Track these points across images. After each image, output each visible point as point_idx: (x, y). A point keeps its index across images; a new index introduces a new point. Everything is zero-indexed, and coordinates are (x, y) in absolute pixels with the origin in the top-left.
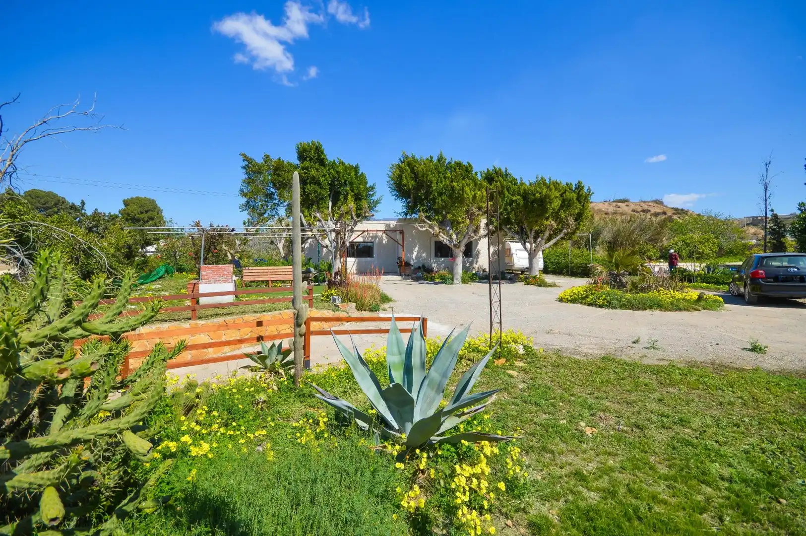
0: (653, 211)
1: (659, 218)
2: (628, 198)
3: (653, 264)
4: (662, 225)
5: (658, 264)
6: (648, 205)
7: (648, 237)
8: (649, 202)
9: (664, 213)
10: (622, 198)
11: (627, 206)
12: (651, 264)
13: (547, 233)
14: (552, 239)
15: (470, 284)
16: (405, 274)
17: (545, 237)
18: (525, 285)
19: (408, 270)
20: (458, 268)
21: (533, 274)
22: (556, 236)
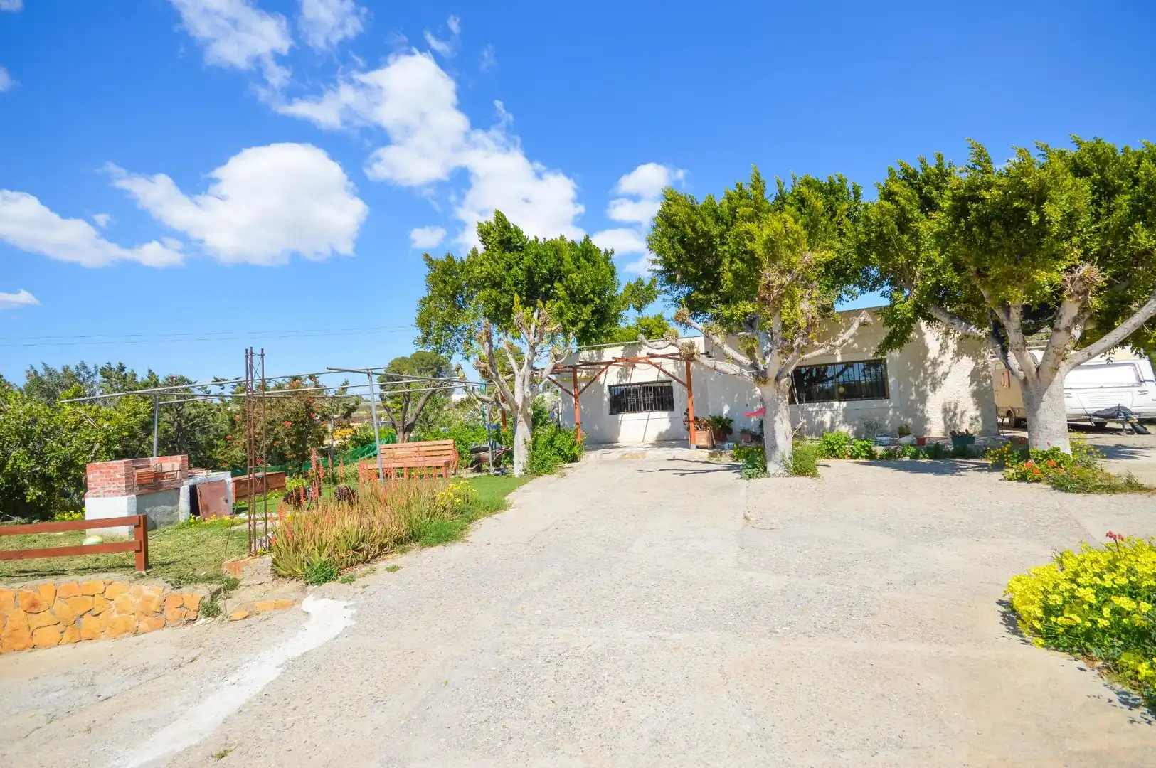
13: (1070, 309)
14: (1114, 327)
15: (814, 475)
16: (698, 447)
17: (1064, 321)
18: (1009, 480)
19: (702, 437)
20: (774, 432)
21: (1041, 444)
22: (1131, 314)
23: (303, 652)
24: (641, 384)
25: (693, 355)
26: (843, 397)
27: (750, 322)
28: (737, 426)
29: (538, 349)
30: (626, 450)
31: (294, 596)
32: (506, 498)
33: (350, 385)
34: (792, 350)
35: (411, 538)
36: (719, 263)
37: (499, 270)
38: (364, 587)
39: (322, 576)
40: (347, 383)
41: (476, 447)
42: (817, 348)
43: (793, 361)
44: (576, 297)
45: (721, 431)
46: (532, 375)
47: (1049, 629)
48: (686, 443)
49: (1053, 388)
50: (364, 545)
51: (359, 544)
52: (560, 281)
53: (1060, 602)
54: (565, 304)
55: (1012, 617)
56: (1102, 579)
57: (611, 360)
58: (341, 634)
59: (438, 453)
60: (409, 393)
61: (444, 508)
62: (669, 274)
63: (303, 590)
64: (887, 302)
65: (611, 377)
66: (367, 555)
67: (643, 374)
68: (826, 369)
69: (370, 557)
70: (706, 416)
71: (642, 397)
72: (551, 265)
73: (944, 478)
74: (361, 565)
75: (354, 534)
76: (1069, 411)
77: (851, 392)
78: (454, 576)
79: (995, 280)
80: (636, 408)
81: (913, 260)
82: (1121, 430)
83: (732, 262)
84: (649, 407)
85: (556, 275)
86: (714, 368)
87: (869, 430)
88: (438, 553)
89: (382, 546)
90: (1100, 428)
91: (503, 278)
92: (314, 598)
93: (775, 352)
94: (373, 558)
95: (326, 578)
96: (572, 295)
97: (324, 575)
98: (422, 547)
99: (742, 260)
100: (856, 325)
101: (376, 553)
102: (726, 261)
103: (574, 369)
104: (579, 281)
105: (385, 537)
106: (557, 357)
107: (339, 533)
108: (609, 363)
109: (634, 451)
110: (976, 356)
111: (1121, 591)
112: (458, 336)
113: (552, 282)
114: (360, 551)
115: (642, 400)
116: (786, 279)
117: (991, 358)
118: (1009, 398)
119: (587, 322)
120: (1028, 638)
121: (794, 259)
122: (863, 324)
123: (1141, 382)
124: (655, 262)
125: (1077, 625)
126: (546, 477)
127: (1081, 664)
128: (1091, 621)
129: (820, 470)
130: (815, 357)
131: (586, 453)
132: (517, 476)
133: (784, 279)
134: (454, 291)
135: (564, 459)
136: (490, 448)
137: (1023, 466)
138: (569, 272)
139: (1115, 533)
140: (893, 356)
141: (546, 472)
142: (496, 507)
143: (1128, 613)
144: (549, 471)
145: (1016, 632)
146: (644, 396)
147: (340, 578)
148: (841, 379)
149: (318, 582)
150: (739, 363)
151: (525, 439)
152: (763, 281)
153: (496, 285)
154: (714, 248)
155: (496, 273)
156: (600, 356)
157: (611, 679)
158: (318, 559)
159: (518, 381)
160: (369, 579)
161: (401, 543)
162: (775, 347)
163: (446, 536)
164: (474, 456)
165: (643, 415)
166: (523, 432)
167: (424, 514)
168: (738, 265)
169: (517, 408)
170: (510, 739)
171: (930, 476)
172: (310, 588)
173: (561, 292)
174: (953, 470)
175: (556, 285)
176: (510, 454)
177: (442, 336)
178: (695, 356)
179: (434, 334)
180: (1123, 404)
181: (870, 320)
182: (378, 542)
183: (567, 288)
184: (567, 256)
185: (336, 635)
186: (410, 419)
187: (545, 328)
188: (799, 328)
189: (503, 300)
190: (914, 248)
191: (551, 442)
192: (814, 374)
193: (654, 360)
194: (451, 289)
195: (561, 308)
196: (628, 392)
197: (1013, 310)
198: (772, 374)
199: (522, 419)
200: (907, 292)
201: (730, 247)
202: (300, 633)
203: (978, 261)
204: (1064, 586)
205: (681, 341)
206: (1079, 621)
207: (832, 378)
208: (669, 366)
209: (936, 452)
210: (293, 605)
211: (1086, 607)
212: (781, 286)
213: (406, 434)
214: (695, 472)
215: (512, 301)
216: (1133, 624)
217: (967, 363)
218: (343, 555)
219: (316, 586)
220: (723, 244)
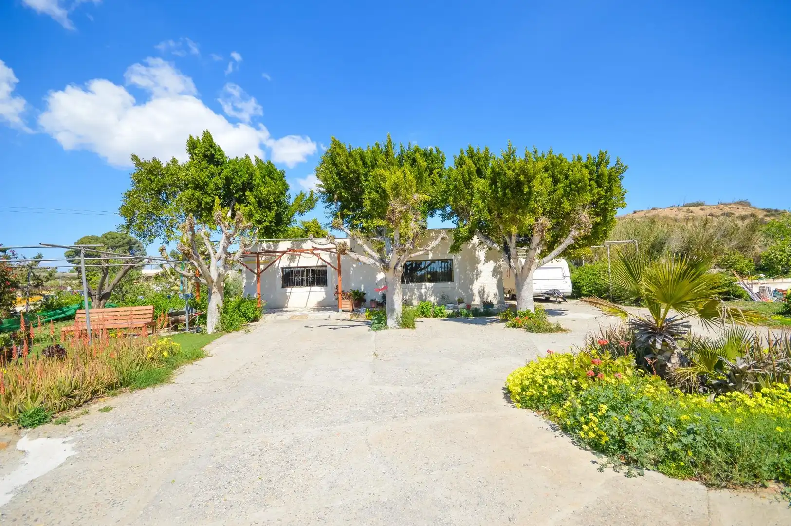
0: (737, 214)
1: (747, 222)
2: (702, 200)
3: (747, 281)
4: (752, 229)
5: (757, 281)
6: (730, 208)
7: (734, 243)
8: (730, 204)
9: (753, 215)
10: (694, 201)
11: (702, 210)
12: (745, 282)
13: (536, 239)
14: (554, 249)
15: (413, 327)
16: (343, 311)
17: (534, 245)
18: (508, 327)
19: (347, 304)
20: (392, 301)
21: (522, 309)
22: (561, 243)
23: (31, 479)
24: (305, 267)
25: (345, 250)
26: (431, 280)
27: (380, 231)
28: (368, 297)
29: (231, 239)
30: (294, 313)
31: (9, 438)
32: (204, 349)
33: (43, 258)
34: (405, 251)
35: (121, 384)
36: (362, 192)
37: (204, 176)
38: (79, 426)
39: (37, 420)
40: (40, 256)
41: (174, 311)
42: (418, 251)
43: (405, 259)
44: (263, 204)
45: (359, 299)
46: (226, 258)
47: (522, 398)
48: (335, 308)
49: (528, 279)
50: (77, 392)
51: (72, 391)
52: (251, 191)
53: (528, 384)
54: (254, 207)
55: (508, 394)
56: (544, 372)
57: (286, 250)
58: (65, 463)
59: (138, 317)
60: (107, 267)
61: (152, 359)
62: (330, 195)
63: (18, 434)
64: (455, 226)
65: (284, 262)
66: (80, 400)
67: (307, 261)
68: (420, 264)
69: (82, 401)
70: (349, 291)
71: (305, 277)
72: (244, 179)
73: (480, 327)
74: (73, 409)
75: (67, 383)
76: (535, 291)
77: (435, 277)
78: (165, 409)
79: (506, 221)
80: (301, 284)
81: (469, 203)
82: (555, 301)
83: (370, 193)
84: (311, 284)
85: (248, 186)
86: (358, 260)
87: (444, 300)
88: (148, 394)
89: (94, 392)
90: (547, 300)
91: (206, 184)
92: (29, 439)
93: (395, 251)
94: (85, 402)
95: (40, 422)
96: (260, 203)
97: (37, 419)
98: (132, 390)
99: (377, 192)
100: (439, 239)
101: (88, 398)
102: (366, 192)
103: (258, 255)
104: (266, 193)
105: (98, 384)
106: (245, 246)
107: (52, 384)
108: (284, 252)
109: (298, 313)
110: (496, 261)
111: (552, 377)
112: (160, 224)
113: (244, 190)
114: (74, 397)
115: (305, 279)
116: (403, 208)
117: (503, 262)
118: (509, 284)
119: (270, 222)
120: (514, 404)
121: (408, 197)
122: (443, 239)
123: (565, 277)
124: (320, 186)
125: (534, 395)
126: (234, 333)
127: (536, 413)
128: (540, 392)
129: (417, 324)
130: (417, 256)
131: (264, 316)
132: (209, 333)
133: (402, 208)
134: (159, 188)
135: (247, 320)
136: (187, 313)
137: (515, 319)
138: (259, 185)
139: (550, 350)
140: (457, 258)
141: (233, 330)
142: (195, 356)
143: (554, 387)
144: (236, 329)
145: (510, 402)
146: (307, 276)
147: (54, 421)
148: (429, 269)
149: (32, 425)
150: (373, 257)
151: (218, 305)
152: (390, 208)
153: (197, 187)
154: (360, 182)
155: (200, 178)
156: (276, 247)
157: (299, 458)
158: (30, 407)
159: (213, 261)
160: (82, 419)
161: (112, 389)
162: (395, 249)
163: (154, 380)
164: (172, 318)
165: (305, 289)
166: (216, 300)
167: (134, 364)
168: (374, 195)
169: (213, 282)
170: (231, 506)
171: (474, 326)
172: (24, 431)
173: (251, 199)
174: (484, 323)
175: (247, 193)
176: (204, 317)
177: (145, 223)
178: (346, 252)
179: (138, 221)
180: (558, 288)
181: (446, 236)
182: (90, 389)
183: (255, 197)
184: (258, 174)
185: (61, 463)
186: (106, 289)
187: (239, 225)
188: (409, 238)
189: (205, 200)
190: (470, 198)
191: (239, 307)
192: (414, 266)
193: (315, 252)
194: (156, 186)
195: (250, 210)
196: (295, 272)
197: (513, 237)
198: (392, 265)
199: (216, 290)
200: (465, 222)
201: (370, 183)
202: (23, 467)
203: (499, 209)
204: (530, 376)
205: (337, 241)
206: (535, 392)
207: (423, 269)
208: (326, 256)
209: (476, 313)
210: (7, 446)
211: (538, 385)
212: (400, 212)
213: (103, 302)
214: (344, 327)
215: (213, 201)
216: (555, 391)
217: (491, 264)
218: (56, 401)
219: (29, 429)
220: (366, 180)
